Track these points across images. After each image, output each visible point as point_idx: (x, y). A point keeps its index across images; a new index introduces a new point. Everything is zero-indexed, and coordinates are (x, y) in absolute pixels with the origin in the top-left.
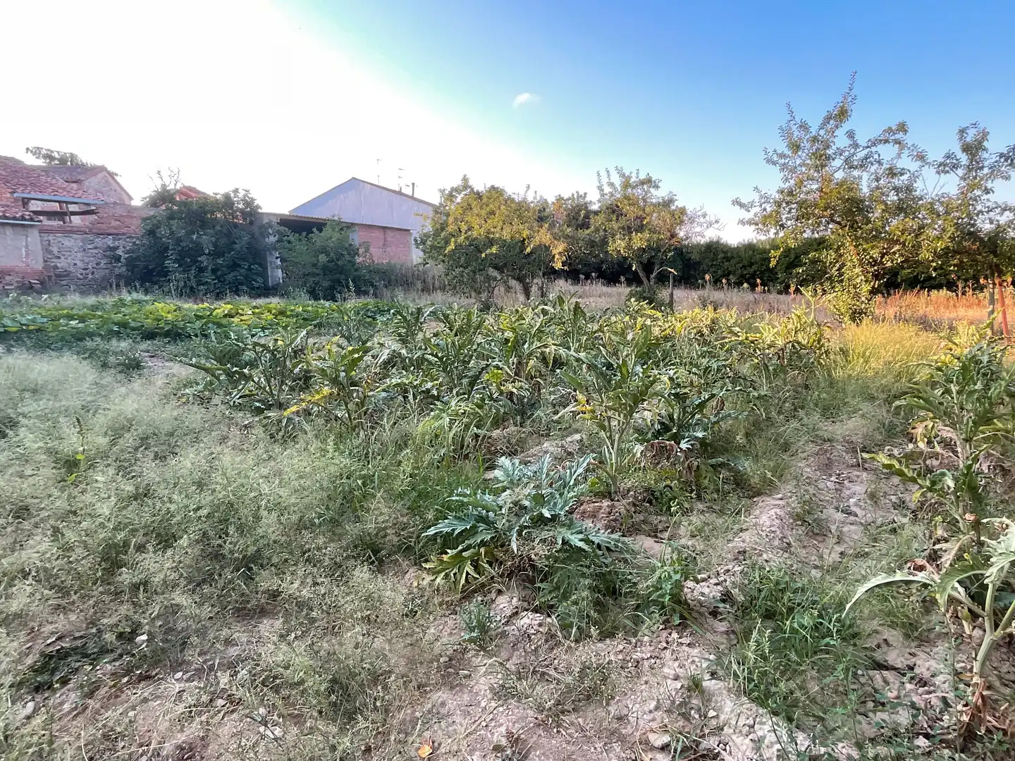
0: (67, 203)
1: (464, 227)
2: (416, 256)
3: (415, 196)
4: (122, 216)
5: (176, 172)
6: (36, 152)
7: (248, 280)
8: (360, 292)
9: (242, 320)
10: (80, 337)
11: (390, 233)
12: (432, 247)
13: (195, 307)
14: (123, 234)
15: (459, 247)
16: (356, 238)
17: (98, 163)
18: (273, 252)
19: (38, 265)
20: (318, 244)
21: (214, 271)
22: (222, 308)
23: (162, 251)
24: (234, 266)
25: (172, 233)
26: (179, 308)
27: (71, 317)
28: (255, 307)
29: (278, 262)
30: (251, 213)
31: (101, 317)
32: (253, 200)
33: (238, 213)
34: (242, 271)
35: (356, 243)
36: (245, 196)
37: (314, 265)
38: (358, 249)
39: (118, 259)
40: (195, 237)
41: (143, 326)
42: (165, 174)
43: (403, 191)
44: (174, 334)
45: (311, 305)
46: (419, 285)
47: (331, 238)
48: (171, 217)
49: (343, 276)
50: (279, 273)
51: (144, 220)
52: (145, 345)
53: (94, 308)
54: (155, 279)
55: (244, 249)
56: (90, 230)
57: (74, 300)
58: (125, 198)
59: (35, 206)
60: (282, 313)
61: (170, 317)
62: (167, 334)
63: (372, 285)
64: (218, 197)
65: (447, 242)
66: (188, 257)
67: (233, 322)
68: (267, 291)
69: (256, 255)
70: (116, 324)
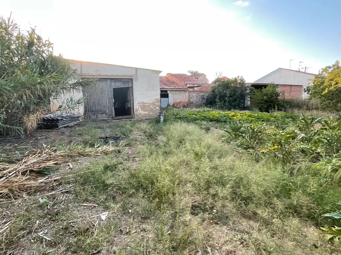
0: (195, 84)
1: (333, 83)
2: (305, 96)
3: (306, 72)
4: (207, 87)
5: (221, 72)
6: (189, 72)
7: (239, 105)
8: (279, 110)
9: (237, 118)
10: (196, 119)
11: (293, 87)
12: (315, 92)
13: (224, 113)
14: (206, 92)
15: (329, 91)
16: (278, 90)
17: (202, 73)
18: (248, 95)
19: (187, 100)
20: (265, 92)
21: (229, 102)
22: (231, 113)
23: (215, 96)
24: (235, 100)
25: (219, 91)
26: (219, 113)
27: (193, 114)
28: (241, 114)
29: (249, 99)
30: (242, 83)
31: (200, 114)
32: (243, 79)
33: (238, 84)
34: (237, 102)
35: (279, 92)
36: (241, 78)
37: (262, 100)
38: (279, 94)
39: (204, 98)
40: (225, 92)
41: (210, 118)
42: (218, 73)
43: (300, 71)
44: (218, 121)
45: (260, 114)
46: (305, 107)
47: (269, 90)
48: (219, 86)
49: (272, 104)
50: (249, 103)
51: (212, 87)
52: (210, 123)
53: (198, 112)
54: (212, 104)
55: (239, 95)
56: (199, 91)
57: (194, 109)
58: (207, 82)
59: (188, 86)
60: (250, 116)
61: (217, 115)
62: (216, 120)
63: (284, 107)
64: (233, 79)
65: (323, 89)
66: (222, 97)
67: (234, 118)
68: (245, 108)
69: (242, 97)
70: (203, 117)
